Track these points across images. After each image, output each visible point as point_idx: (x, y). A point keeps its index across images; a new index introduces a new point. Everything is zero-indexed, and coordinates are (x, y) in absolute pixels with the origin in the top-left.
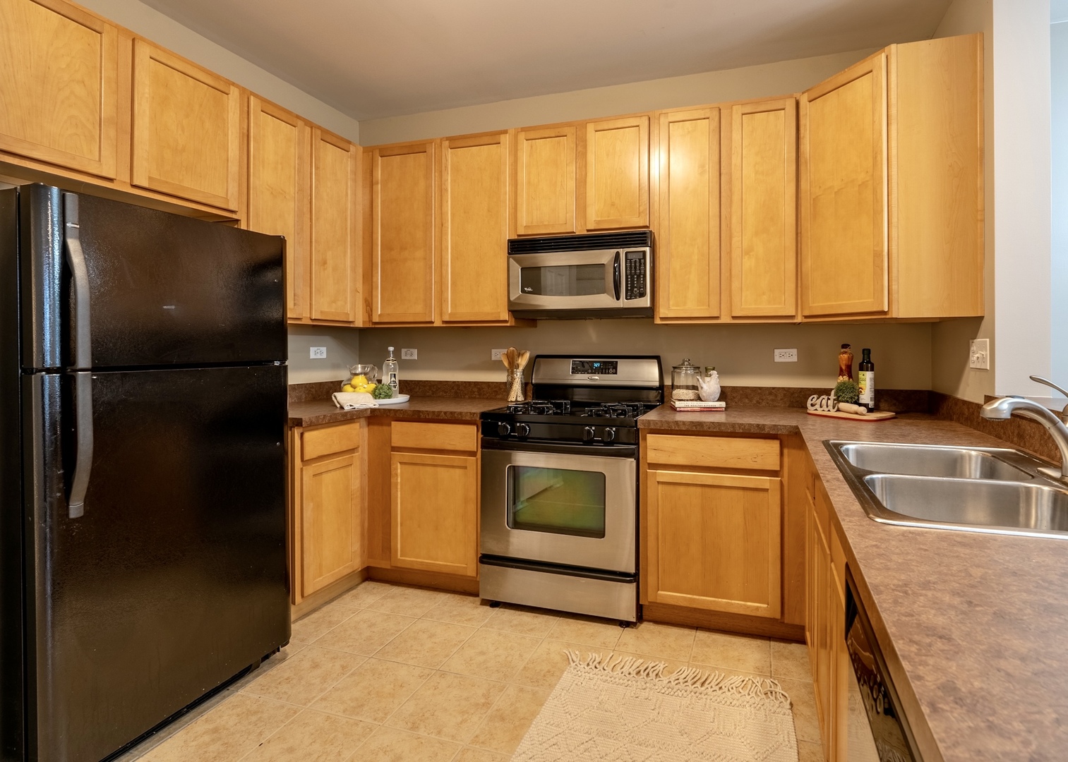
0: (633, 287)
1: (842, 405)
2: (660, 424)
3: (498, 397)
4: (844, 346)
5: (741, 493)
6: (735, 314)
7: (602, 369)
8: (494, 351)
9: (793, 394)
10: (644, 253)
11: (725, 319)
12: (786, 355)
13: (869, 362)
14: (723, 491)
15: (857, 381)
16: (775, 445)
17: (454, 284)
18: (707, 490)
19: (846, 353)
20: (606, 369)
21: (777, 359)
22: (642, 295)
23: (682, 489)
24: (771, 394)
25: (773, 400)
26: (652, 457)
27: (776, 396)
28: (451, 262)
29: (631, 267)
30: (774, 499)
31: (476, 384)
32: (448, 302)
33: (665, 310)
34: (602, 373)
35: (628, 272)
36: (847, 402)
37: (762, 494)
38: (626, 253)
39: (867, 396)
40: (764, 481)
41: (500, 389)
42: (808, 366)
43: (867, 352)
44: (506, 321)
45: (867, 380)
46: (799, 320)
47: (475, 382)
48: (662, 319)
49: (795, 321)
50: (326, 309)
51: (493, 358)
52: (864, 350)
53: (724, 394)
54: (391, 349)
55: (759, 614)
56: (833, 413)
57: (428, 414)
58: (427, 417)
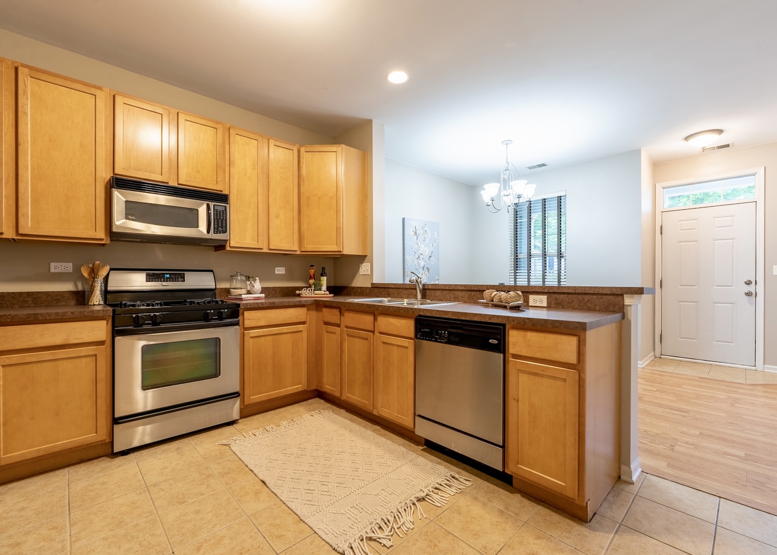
0: (218, 227)
1: (316, 292)
2: (253, 305)
3: (60, 304)
4: (312, 266)
5: (290, 335)
6: (270, 248)
7: (173, 279)
8: (53, 265)
9: (283, 290)
10: (226, 207)
11: (265, 250)
12: (280, 271)
13: (325, 273)
14: (283, 336)
15: (320, 280)
16: (305, 309)
17: (36, 201)
18: (275, 336)
19: (313, 269)
20: (175, 278)
21: (276, 272)
22: (225, 232)
23: (262, 339)
24: (274, 290)
25: (275, 294)
26: (248, 324)
27: (276, 291)
28: (31, 181)
29: (217, 215)
30: (305, 334)
31: (29, 294)
33: (233, 244)
34: (173, 281)
35: (215, 217)
36: (318, 290)
37: (300, 334)
38: (214, 205)
39: (324, 288)
40: (301, 327)
41: (63, 297)
42: (289, 276)
43: (323, 269)
44: (102, 240)
45: (324, 280)
46: (298, 253)
47: (27, 293)
48: (230, 247)
49: (297, 253)
51: (52, 270)
52: (322, 268)
53: (264, 290)
55: (299, 390)
56: (313, 295)
57: (49, 316)
58: (48, 318)
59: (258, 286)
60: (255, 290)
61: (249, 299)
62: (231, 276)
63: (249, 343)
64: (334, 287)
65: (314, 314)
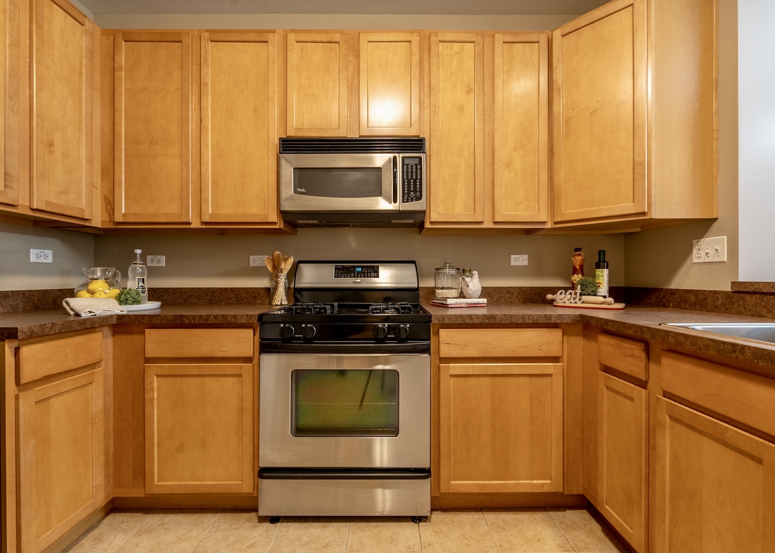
0: (409, 191)
1: (584, 298)
3: (257, 302)
4: (577, 250)
5: (527, 379)
6: (497, 220)
7: (364, 273)
8: (252, 258)
9: (525, 292)
10: (420, 159)
11: (488, 225)
12: (520, 260)
13: (604, 261)
14: (511, 379)
15: (594, 276)
16: (558, 333)
17: (215, 184)
18: (497, 379)
19: (579, 255)
20: (367, 273)
21: (513, 263)
22: (419, 198)
23: (472, 381)
24: (508, 292)
25: (510, 298)
26: (445, 351)
27: (512, 294)
28: (212, 161)
29: (407, 172)
30: (557, 382)
31: (233, 290)
32: (208, 202)
33: (434, 216)
34: (364, 277)
35: (405, 178)
36: (589, 295)
37: (546, 380)
38: (403, 158)
39: (604, 290)
40: (548, 367)
41: (260, 294)
42: (535, 269)
43: (602, 253)
44: (275, 223)
45: (603, 277)
46: (549, 226)
47: (231, 288)
48: (432, 223)
49: (546, 227)
50: (52, 199)
51: (252, 264)
52: (600, 252)
53: (486, 292)
54: (138, 251)
55: (545, 490)
56: (579, 304)
57: (194, 319)
58: (193, 322)
59: (474, 284)
60: (470, 292)
61: (458, 306)
62: (437, 269)
63: (448, 386)
64: (624, 288)
65: (579, 343)
